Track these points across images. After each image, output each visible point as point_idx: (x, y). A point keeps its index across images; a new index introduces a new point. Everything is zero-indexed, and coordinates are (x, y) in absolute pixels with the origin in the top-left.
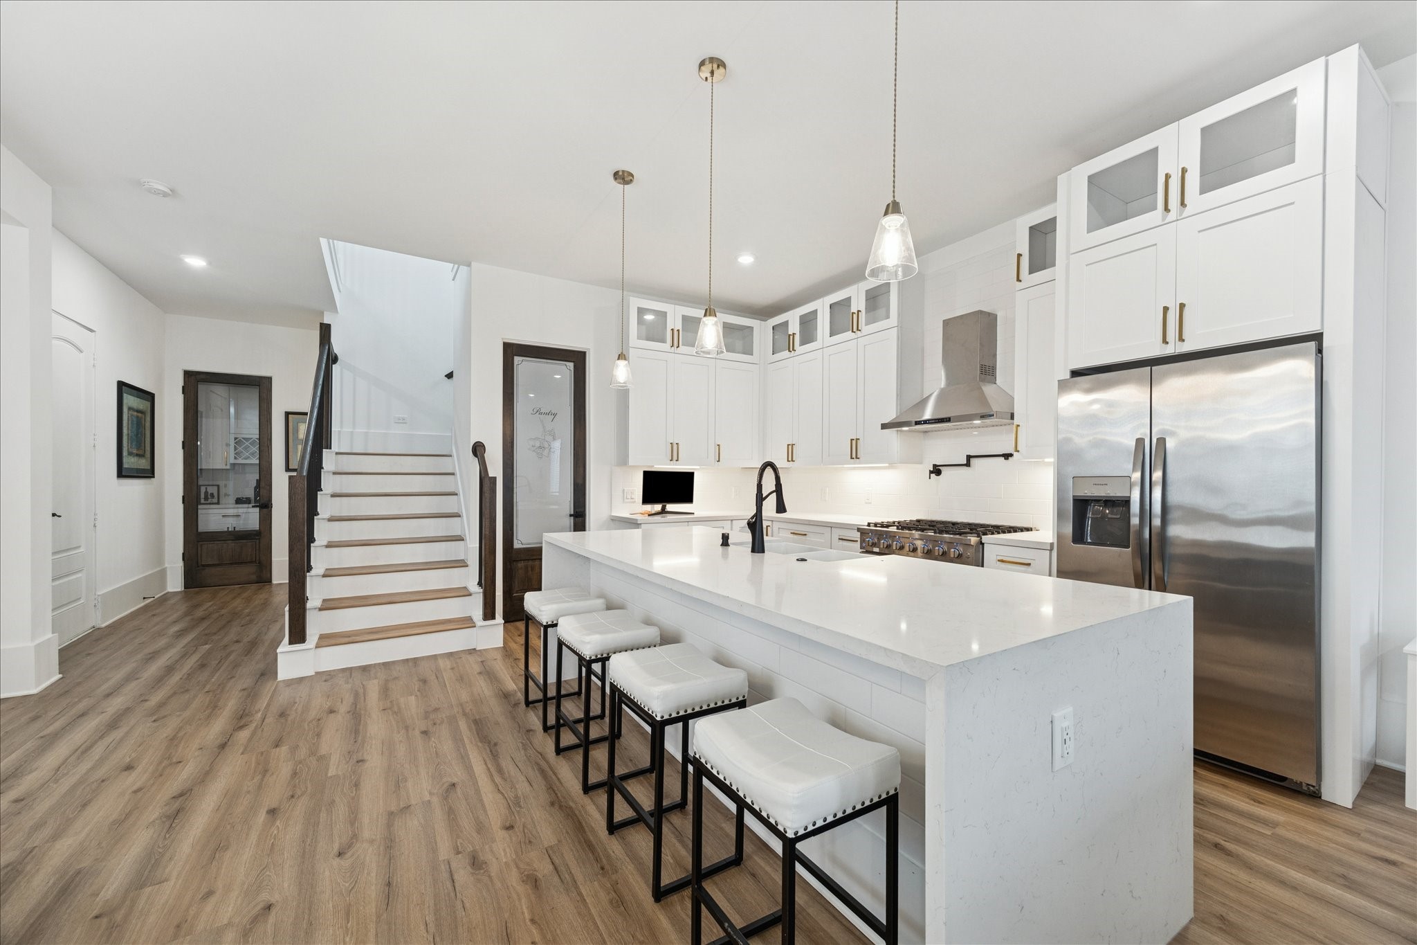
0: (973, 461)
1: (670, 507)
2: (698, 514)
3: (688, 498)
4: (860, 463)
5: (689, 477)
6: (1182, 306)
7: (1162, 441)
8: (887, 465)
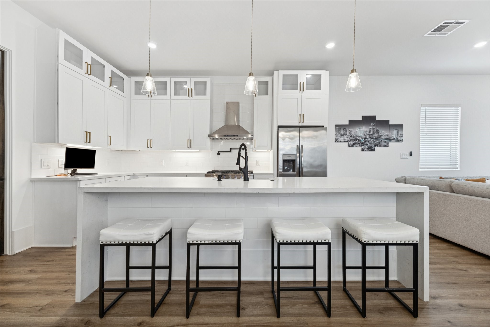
0: (232, 150)
1: (79, 171)
2: (99, 174)
3: (92, 165)
4: (192, 150)
5: (93, 153)
6: (303, 114)
7: (302, 146)
8: (198, 151)
